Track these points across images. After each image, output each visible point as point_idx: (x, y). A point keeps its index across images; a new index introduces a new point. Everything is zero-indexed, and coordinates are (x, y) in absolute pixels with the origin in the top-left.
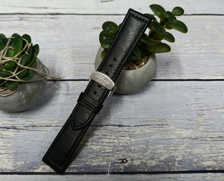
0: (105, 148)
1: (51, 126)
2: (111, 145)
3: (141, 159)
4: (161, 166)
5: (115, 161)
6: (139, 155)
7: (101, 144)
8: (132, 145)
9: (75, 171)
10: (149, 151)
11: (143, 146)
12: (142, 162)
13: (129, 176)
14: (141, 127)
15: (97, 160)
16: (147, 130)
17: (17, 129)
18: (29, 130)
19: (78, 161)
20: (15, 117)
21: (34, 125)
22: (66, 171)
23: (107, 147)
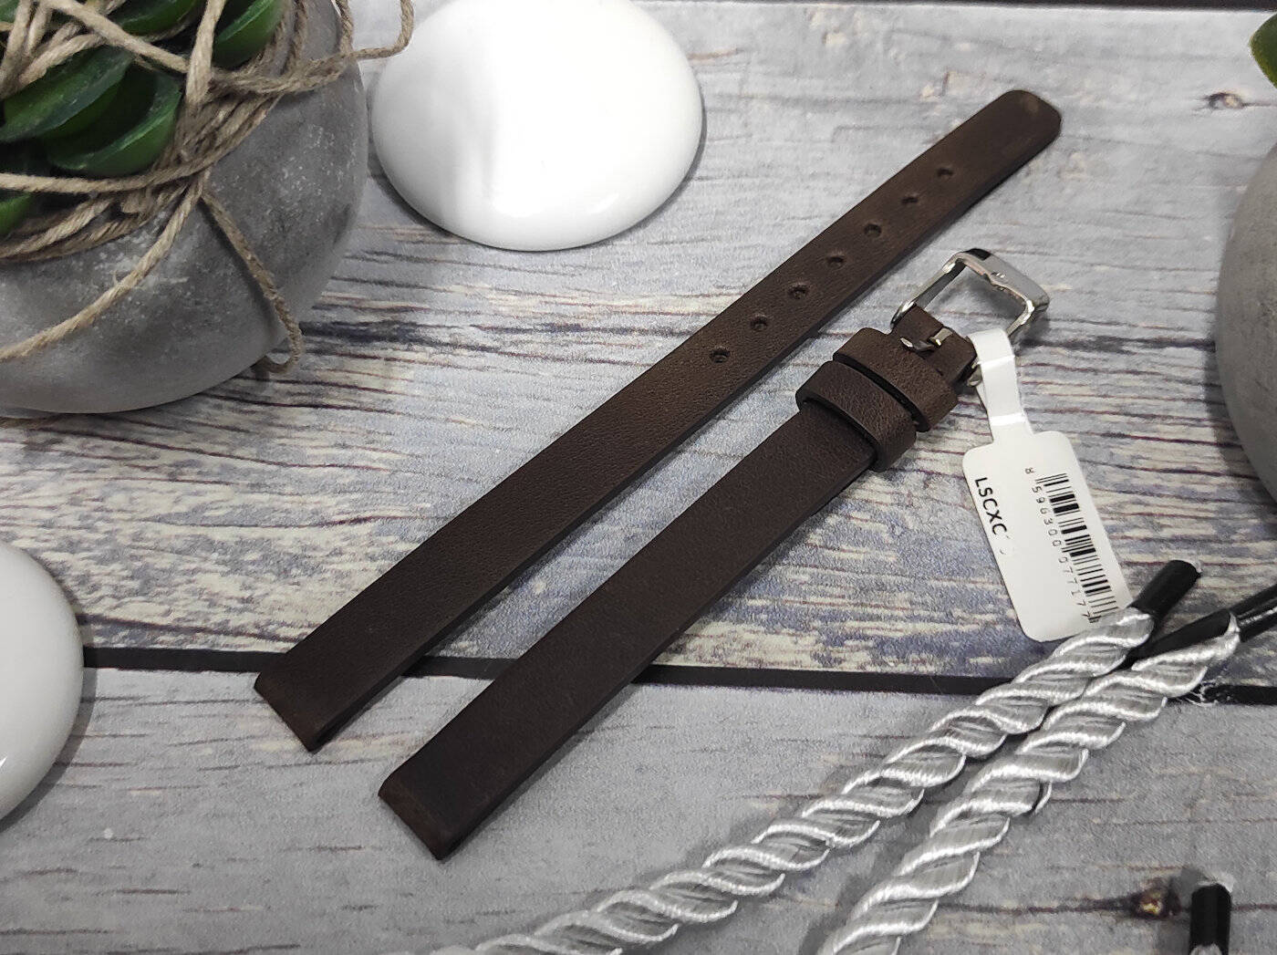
0: (1155, 505)
2: (1200, 489)
7: (1119, 477)
9: (923, 669)
17: (432, 343)
18: (525, 356)
19: (943, 593)
20: (409, 259)
21: (560, 321)
22: (850, 667)
23: (1175, 502)
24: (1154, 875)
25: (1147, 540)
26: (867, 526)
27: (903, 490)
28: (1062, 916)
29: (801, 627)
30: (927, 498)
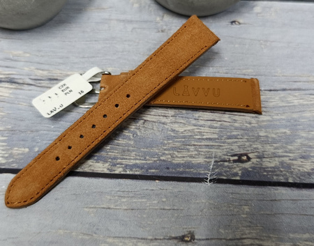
0: (203, 129)
2: (215, 125)
3: (279, 157)
5: (223, 157)
6: (276, 148)
7: (194, 122)
8: (261, 127)
9: (137, 173)
10: (299, 141)
11: (284, 131)
12: (282, 163)
13: (252, 190)
14: (282, 94)
15: (185, 154)
16: (295, 99)
17: (18, 83)
18: (42, 87)
19: (145, 152)
20: (16, 61)
21: (52, 78)
22: (117, 172)
23: (208, 129)
24: (189, 230)
25: (199, 139)
26: (127, 134)
27: (138, 125)
28: (163, 241)
29: (105, 161)
30: (144, 127)
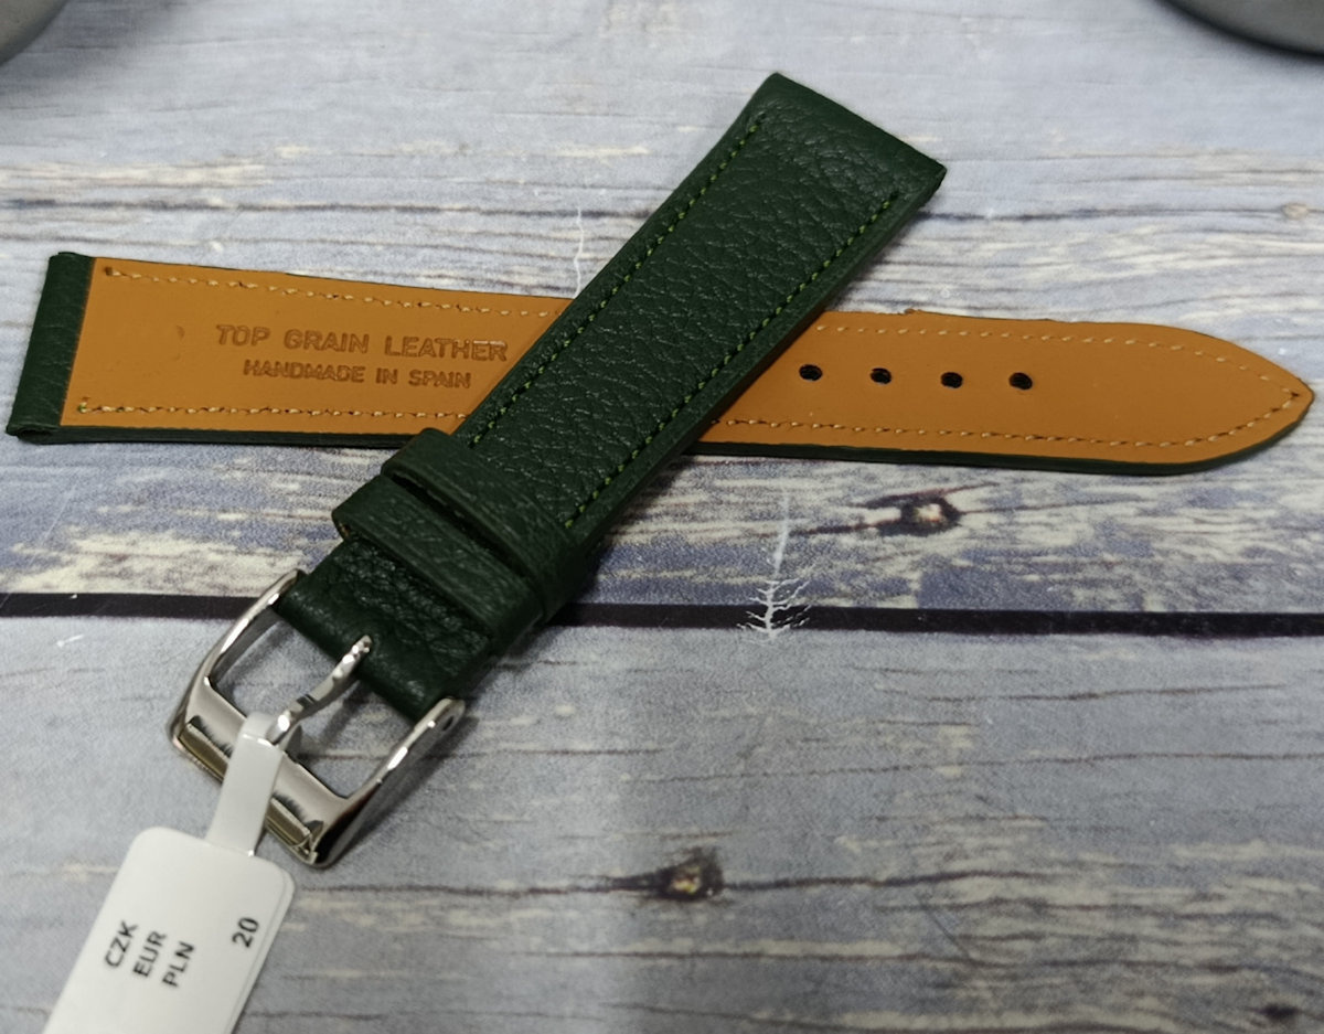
1: (201, 207)
3: (1095, 502)
4: (1301, 570)
5: (832, 512)
12: (1107, 529)
13: (978, 655)
14: (1082, 231)
16: (1138, 253)
24: (691, 845)
28: (571, 899)
